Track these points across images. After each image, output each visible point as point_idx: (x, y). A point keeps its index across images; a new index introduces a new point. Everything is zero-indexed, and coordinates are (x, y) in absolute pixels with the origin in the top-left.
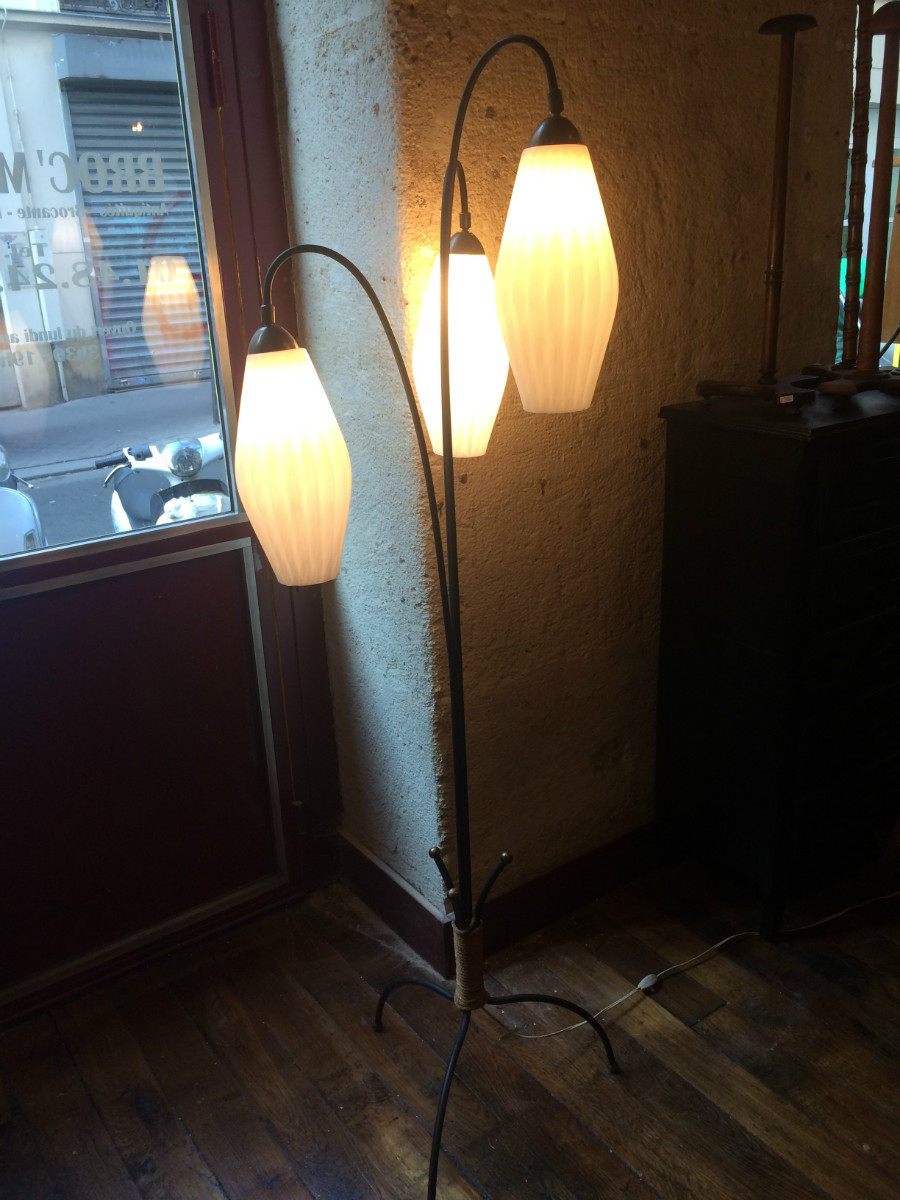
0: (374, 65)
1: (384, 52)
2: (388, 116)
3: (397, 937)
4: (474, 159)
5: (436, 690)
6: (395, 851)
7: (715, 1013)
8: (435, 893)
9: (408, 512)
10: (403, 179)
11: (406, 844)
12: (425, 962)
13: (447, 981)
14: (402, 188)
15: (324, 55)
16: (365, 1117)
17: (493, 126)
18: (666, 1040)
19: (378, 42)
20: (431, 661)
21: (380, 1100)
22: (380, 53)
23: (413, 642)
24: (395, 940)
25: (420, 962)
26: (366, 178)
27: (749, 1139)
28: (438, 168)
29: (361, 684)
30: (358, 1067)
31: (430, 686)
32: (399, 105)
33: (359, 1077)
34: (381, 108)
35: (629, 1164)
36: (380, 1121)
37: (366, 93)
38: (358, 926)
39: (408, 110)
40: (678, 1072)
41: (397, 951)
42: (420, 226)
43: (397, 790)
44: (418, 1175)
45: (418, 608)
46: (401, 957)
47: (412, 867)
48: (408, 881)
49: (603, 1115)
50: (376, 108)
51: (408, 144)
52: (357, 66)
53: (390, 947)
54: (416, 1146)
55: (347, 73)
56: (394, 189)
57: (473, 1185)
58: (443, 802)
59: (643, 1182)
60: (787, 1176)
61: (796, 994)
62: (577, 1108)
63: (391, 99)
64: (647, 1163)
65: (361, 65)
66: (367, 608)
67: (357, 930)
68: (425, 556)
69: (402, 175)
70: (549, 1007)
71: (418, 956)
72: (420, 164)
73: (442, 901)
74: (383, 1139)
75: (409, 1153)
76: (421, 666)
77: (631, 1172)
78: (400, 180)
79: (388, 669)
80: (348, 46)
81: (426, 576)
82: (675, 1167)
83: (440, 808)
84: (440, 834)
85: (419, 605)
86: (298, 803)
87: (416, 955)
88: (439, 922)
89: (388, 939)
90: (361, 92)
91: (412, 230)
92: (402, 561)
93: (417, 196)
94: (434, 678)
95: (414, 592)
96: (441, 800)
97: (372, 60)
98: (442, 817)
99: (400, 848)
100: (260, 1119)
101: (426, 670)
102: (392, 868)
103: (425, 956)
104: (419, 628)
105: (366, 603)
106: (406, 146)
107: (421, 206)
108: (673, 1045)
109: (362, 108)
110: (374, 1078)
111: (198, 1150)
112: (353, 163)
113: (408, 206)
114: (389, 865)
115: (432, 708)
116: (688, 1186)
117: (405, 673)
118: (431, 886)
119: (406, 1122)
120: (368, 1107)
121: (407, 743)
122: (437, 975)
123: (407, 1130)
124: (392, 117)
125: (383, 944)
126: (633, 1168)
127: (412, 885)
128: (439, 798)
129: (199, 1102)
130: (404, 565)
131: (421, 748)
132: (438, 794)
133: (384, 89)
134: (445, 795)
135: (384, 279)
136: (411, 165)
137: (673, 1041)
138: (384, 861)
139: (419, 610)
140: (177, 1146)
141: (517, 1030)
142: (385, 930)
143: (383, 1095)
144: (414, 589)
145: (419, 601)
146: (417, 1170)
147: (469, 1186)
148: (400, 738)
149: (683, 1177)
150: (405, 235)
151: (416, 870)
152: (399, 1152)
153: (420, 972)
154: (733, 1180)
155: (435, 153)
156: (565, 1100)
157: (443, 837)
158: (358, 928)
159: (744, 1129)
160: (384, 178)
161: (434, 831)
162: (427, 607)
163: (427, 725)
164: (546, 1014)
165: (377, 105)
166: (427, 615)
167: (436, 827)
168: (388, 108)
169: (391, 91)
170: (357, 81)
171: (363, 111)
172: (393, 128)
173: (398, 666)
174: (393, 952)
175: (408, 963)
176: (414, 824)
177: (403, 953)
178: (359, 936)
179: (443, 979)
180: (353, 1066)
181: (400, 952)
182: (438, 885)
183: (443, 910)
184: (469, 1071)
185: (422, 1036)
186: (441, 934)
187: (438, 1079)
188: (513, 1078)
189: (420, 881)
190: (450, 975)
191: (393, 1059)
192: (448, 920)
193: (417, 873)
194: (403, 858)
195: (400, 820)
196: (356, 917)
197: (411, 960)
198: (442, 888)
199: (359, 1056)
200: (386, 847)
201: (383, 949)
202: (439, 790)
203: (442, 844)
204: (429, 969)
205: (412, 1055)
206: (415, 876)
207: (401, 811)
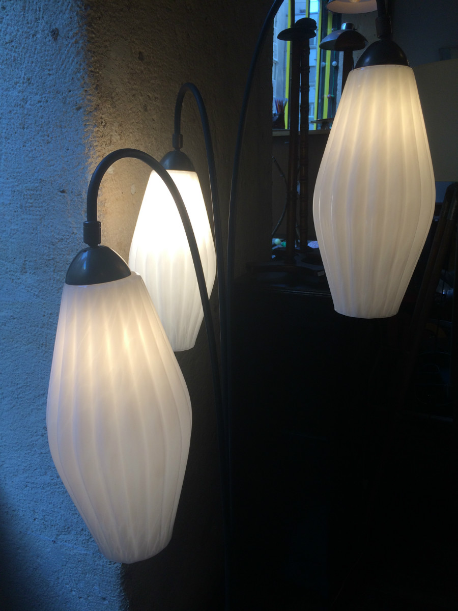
2: (72, 41)
4: (134, 92)
10: (89, 100)
14: (89, 109)
17: (143, 68)
26: (38, 98)
28: (113, 95)
29: (19, 551)
32: (84, 32)
34: (61, 34)
37: (37, 19)
39: (93, 38)
42: (104, 146)
50: (55, 34)
51: (93, 69)
56: (79, 109)
63: (75, 26)
66: (29, 485)
69: (89, 97)
72: (103, 88)
78: (86, 101)
90: (30, 17)
91: (99, 148)
93: (101, 118)
105: (28, 480)
106: (91, 71)
107: (104, 126)
109: (32, 32)
112: (17, 83)
113: (95, 126)
121: (85, 596)
124: (76, 42)
131: (105, 599)
133: (67, 16)
135: (63, 192)
136: (96, 88)
150: (92, 152)
155: (111, 81)
160: (65, 98)
165: (57, 29)
168: (71, 33)
169: (76, 18)
170: (24, 8)
171: (34, 36)
172: (78, 53)
173: (73, 532)
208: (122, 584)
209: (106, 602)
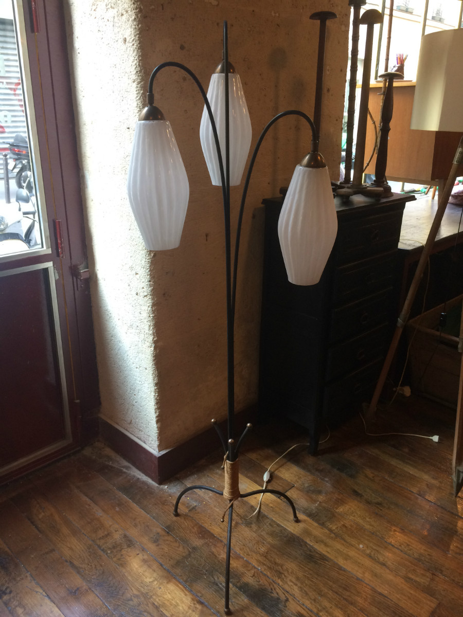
0: (124, 17)
1: (129, 11)
2: (131, 44)
3: (131, 466)
5: (155, 339)
6: (131, 423)
7: (290, 491)
8: (153, 442)
9: (140, 249)
11: (137, 419)
12: (147, 477)
13: (159, 486)
14: (138, 82)
15: (95, 10)
16: (122, 555)
17: (183, 54)
18: (268, 505)
19: (126, 6)
20: (152, 325)
21: (129, 546)
22: (127, 12)
23: (142, 315)
24: (130, 468)
25: (144, 478)
27: (309, 547)
29: (113, 338)
30: (116, 531)
31: (151, 338)
32: (137, 39)
33: (117, 536)
34: (127, 40)
35: (254, 564)
36: (130, 557)
37: (119, 32)
38: (111, 463)
40: (274, 520)
41: (132, 473)
43: (132, 391)
44: (151, 580)
45: (145, 298)
46: (134, 476)
47: (140, 430)
48: (138, 438)
50: (125, 40)
52: (114, 17)
53: (129, 472)
54: (150, 567)
55: (108, 20)
57: (180, 583)
58: (158, 396)
59: (261, 572)
60: (327, 562)
61: (327, 479)
63: (133, 36)
64: (262, 563)
65: (116, 17)
68: (149, 271)
70: (211, 494)
71: (144, 475)
73: (157, 446)
74: (132, 565)
75: (146, 570)
76: (147, 327)
77: (255, 568)
78: (137, 78)
79: (128, 329)
80: (109, 6)
81: (150, 281)
82: (276, 563)
83: (156, 399)
84: (156, 412)
85: (146, 296)
86: (78, 401)
87: (142, 474)
88: (155, 457)
89: (127, 468)
90: (116, 30)
92: (137, 274)
94: (153, 333)
95: (143, 290)
97: (122, 15)
98: (157, 403)
99: (133, 421)
100: (67, 561)
101: (149, 329)
102: (129, 432)
103: (147, 475)
104: (147, 308)
108: (272, 507)
109: (117, 39)
110: (125, 536)
111: (34, 580)
112: (111, 67)
114: (127, 430)
115: (152, 349)
116: (282, 571)
117: (138, 331)
118: (151, 439)
119: (143, 555)
120: (123, 550)
121: (138, 367)
122: (154, 483)
123: (144, 560)
124: (133, 45)
125: (124, 470)
126: (256, 566)
127: (140, 439)
128: (155, 394)
129: (32, 556)
130: (138, 276)
131: (146, 369)
132: (155, 392)
133: (130, 30)
134: (158, 392)
137: (271, 505)
138: (124, 429)
139: (146, 299)
140: (23, 579)
141: (196, 506)
142: (126, 463)
143: (130, 543)
144: (143, 288)
145: (146, 294)
146: (151, 578)
147: (178, 583)
148: (134, 365)
149: (280, 568)
151: (142, 431)
152: (141, 570)
153: (144, 483)
154: (302, 566)
156: (221, 537)
157: (158, 414)
158: (110, 463)
159: (306, 543)
160: (129, 76)
161: (153, 411)
162: (150, 297)
163: (149, 357)
164: (210, 498)
165: (125, 38)
166: (150, 301)
167: (154, 409)
168: (131, 41)
169: (133, 32)
170: (113, 25)
171: (117, 41)
172: (134, 51)
173: (134, 328)
174: (130, 474)
175: (138, 479)
176: (141, 408)
177: (135, 474)
178: (112, 467)
179: (157, 485)
180: (114, 531)
181: (134, 474)
182: (154, 438)
183: (157, 450)
184: (174, 528)
185: (148, 514)
186: (156, 462)
187: (158, 533)
188: (196, 529)
189: (144, 437)
190: (160, 483)
191: (134, 526)
192: (160, 455)
193: (143, 433)
194: (135, 426)
195: (134, 407)
196: (109, 458)
197: (140, 477)
198: (157, 440)
199: (116, 526)
200: (125, 421)
201: (125, 473)
202: (155, 390)
203: (157, 417)
204: (150, 481)
205: (144, 523)
206: (141, 435)
207: (134, 402)
208: (154, 360)
209: (147, 371)
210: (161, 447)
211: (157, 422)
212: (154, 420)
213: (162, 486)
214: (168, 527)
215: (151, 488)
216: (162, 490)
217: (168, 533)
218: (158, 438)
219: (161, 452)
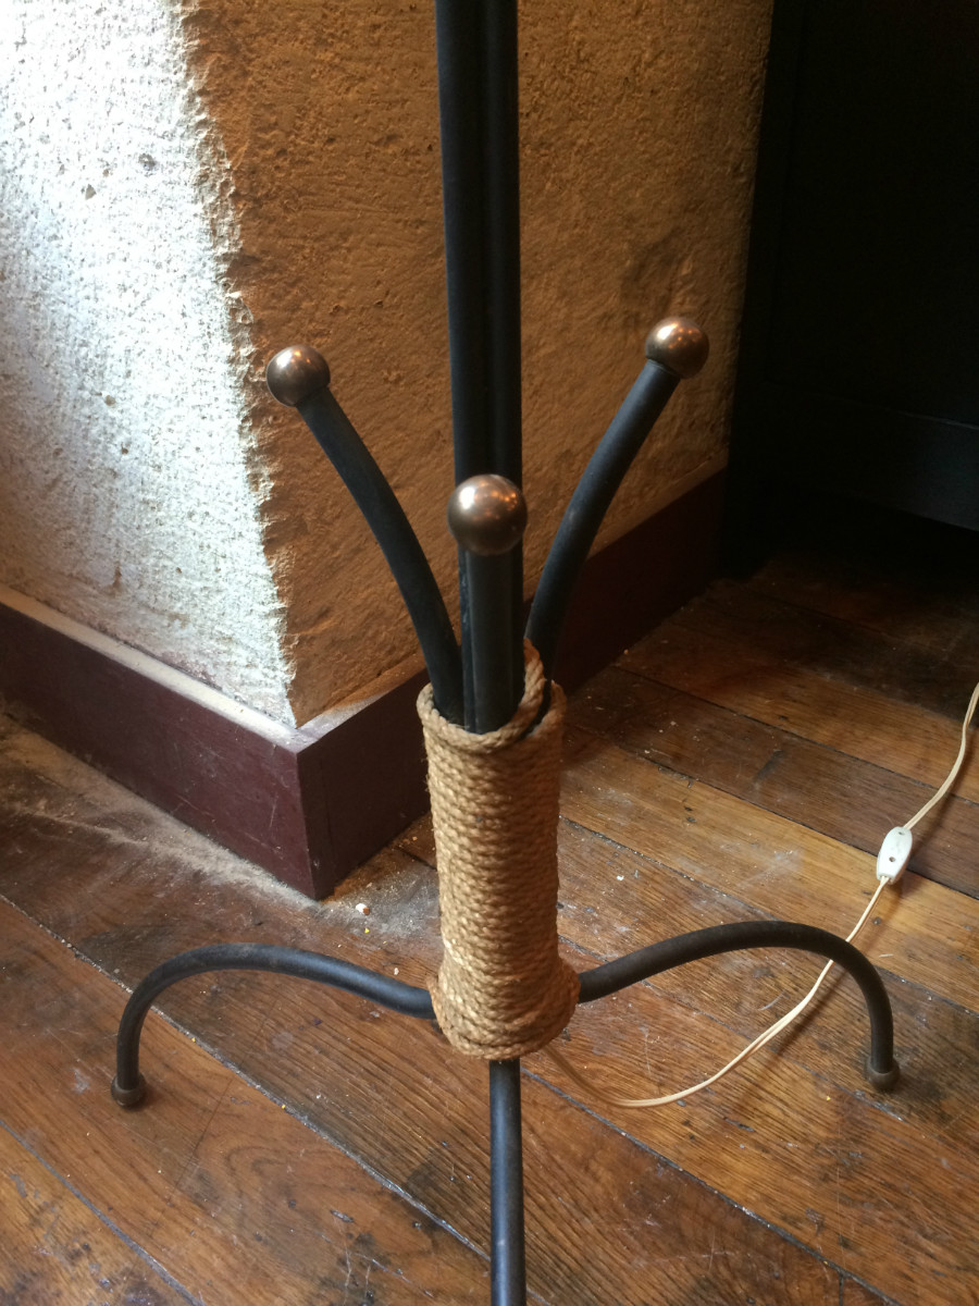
3: (156, 813)
6: (117, 584)
8: (256, 675)
11: (146, 552)
12: (245, 865)
13: (319, 907)
24: (149, 821)
25: (227, 867)
30: (74, 1257)
38: (42, 804)
41: (161, 849)
46: (173, 864)
47: (175, 617)
48: (166, 661)
49: (933, 1248)
53: (141, 844)
62: (845, 1244)
67: (40, 814)
71: (224, 853)
73: (282, 690)
84: (254, 480)
87: (216, 851)
88: (281, 752)
89: (129, 822)
96: (244, 351)
99: (129, 569)
102: (114, 637)
103: (242, 849)
114: (104, 631)
118: (241, 656)
122: (285, 893)
125: (118, 836)
127: (181, 667)
128: (237, 343)
131: (150, 163)
132: (234, 329)
142: (124, 800)
151: (185, 620)
153: (233, 896)
156: (794, 1221)
157: (267, 486)
158: (41, 809)
161: (234, 475)
167: (241, 457)
174: (148, 854)
175: (198, 876)
176: (161, 478)
177: (179, 852)
178: (47, 827)
179: (305, 902)
180: (58, 1259)
181: (171, 851)
182: (262, 648)
183: (288, 712)
184: (462, 1185)
185: (279, 1093)
186: (290, 782)
187: (364, 1241)
188: (606, 1176)
189: (200, 652)
190: (323, 892)
191: (196, 1199)
192: (308, 741)
193: (191, 629)
194: (144, 594)
195: (118, 484)
196: (33, 782)
197: (207, 869)
198: (277, 653)
199: (76, 1213)
200: (88, 582)
201: (120, 850)
202: (233, 312)
203: (264, 510)
204: (264, 884)
205: (257, 1166)
206: (187, 641)
207: (115, 451)
209: (158, 179)
210: (304, 696)
211: (270, 543)
212: (253, 530)
213: (334, 907)
214: (423, 1180)
215: (277, 924)
216: (342, 927)
217: (431, 1227)
218: (285, 642)
219: (310, 725)
